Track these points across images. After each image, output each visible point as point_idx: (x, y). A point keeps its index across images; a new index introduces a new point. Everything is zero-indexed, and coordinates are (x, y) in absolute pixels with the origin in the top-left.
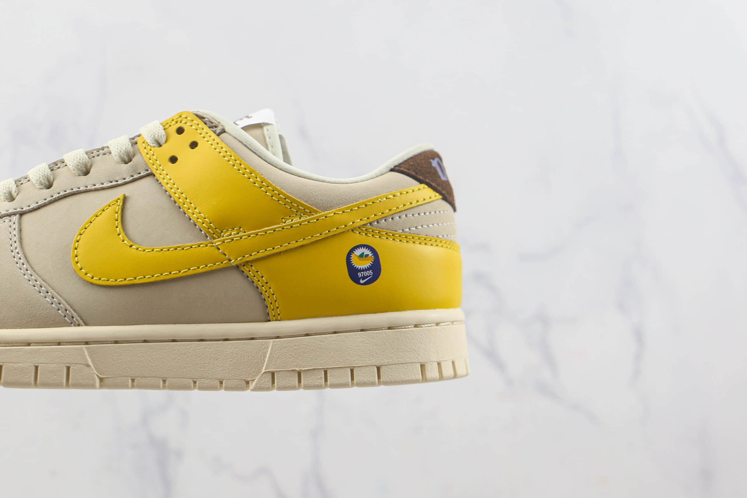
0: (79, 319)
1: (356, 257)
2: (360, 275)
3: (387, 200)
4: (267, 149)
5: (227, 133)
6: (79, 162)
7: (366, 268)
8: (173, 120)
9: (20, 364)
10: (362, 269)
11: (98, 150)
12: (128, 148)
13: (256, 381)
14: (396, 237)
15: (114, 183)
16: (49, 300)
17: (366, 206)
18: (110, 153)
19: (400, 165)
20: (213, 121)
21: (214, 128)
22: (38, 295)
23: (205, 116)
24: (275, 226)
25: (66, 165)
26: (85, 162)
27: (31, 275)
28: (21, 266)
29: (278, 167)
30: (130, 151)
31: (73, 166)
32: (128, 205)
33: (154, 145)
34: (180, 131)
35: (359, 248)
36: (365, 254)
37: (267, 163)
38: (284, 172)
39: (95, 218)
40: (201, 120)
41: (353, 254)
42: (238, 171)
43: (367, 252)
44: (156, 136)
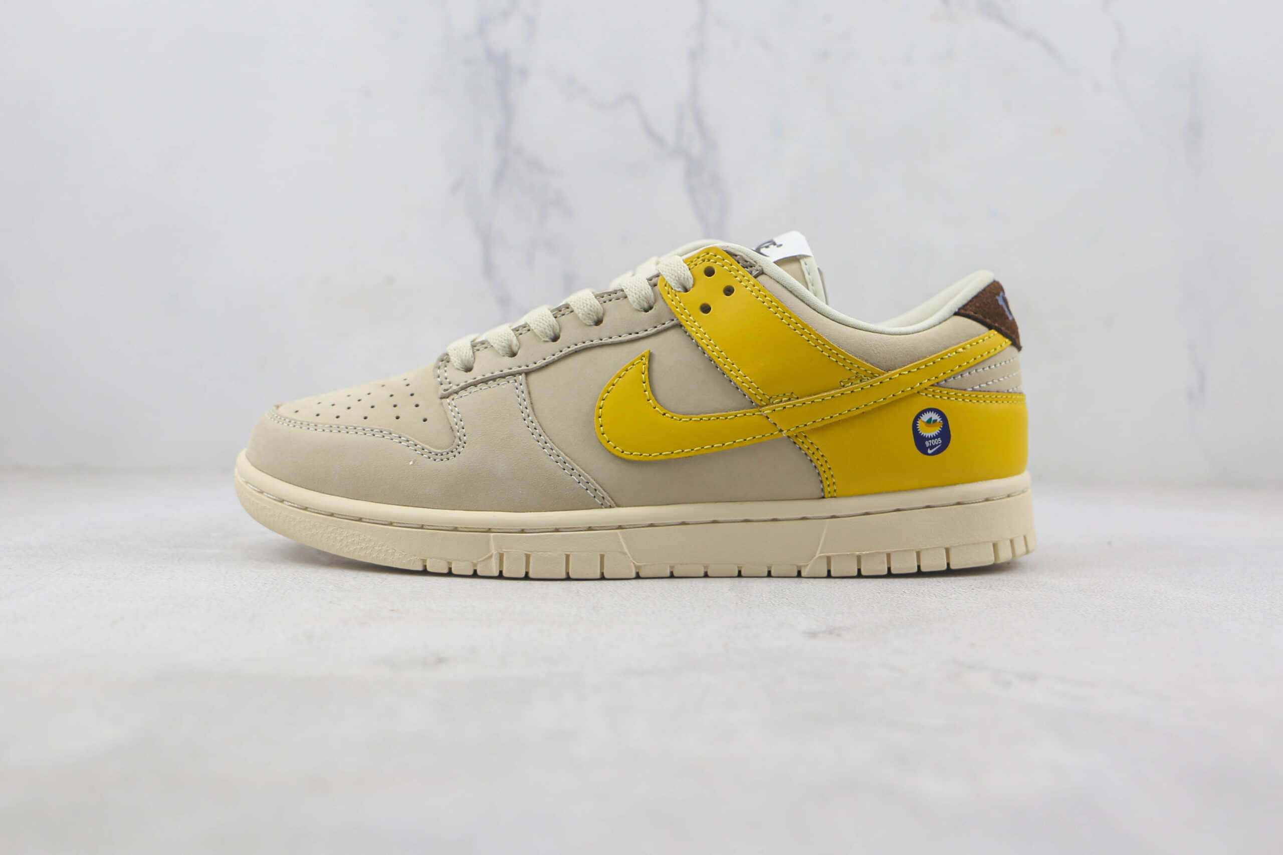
0: (610, 499)
1: (922, 423)
2: (927, 444)
3: (957, 354)
4: (808, 289)
5: (766, 274)
6: (591, 310)
7: (935, 435)
8: (698, 258)
9: (549, 553)
10: (929, 437)
11: (609, 294)
12: (648, 292)
13: (809, 565)
14: (966, 397)
15: (634, 336)
16: (576, 479)
17: (934, 363)
18: (626, 297)
19: (964, 307)
20: (748, 260)
21: (749, 268)
22: (562, 472)
23: (737, 253)
24: (833, 392)
25: (572, 312)
26: (597, 309)
27: (552, 449)
28: (539, 438)
29: (829, 317)
30: (650, 296)
31: (583, 314)
32: (655, 365)
33: (680, 289)
34: (709, 272)
35: (926, 413)
36: (933, 419)
37: (816, 313)
38: (836, 323)
39: (618, 380)
40: (733, 258)
41: (920, 420)
42: (788, 326)
43: (935, 416)
44: (682, 278)
